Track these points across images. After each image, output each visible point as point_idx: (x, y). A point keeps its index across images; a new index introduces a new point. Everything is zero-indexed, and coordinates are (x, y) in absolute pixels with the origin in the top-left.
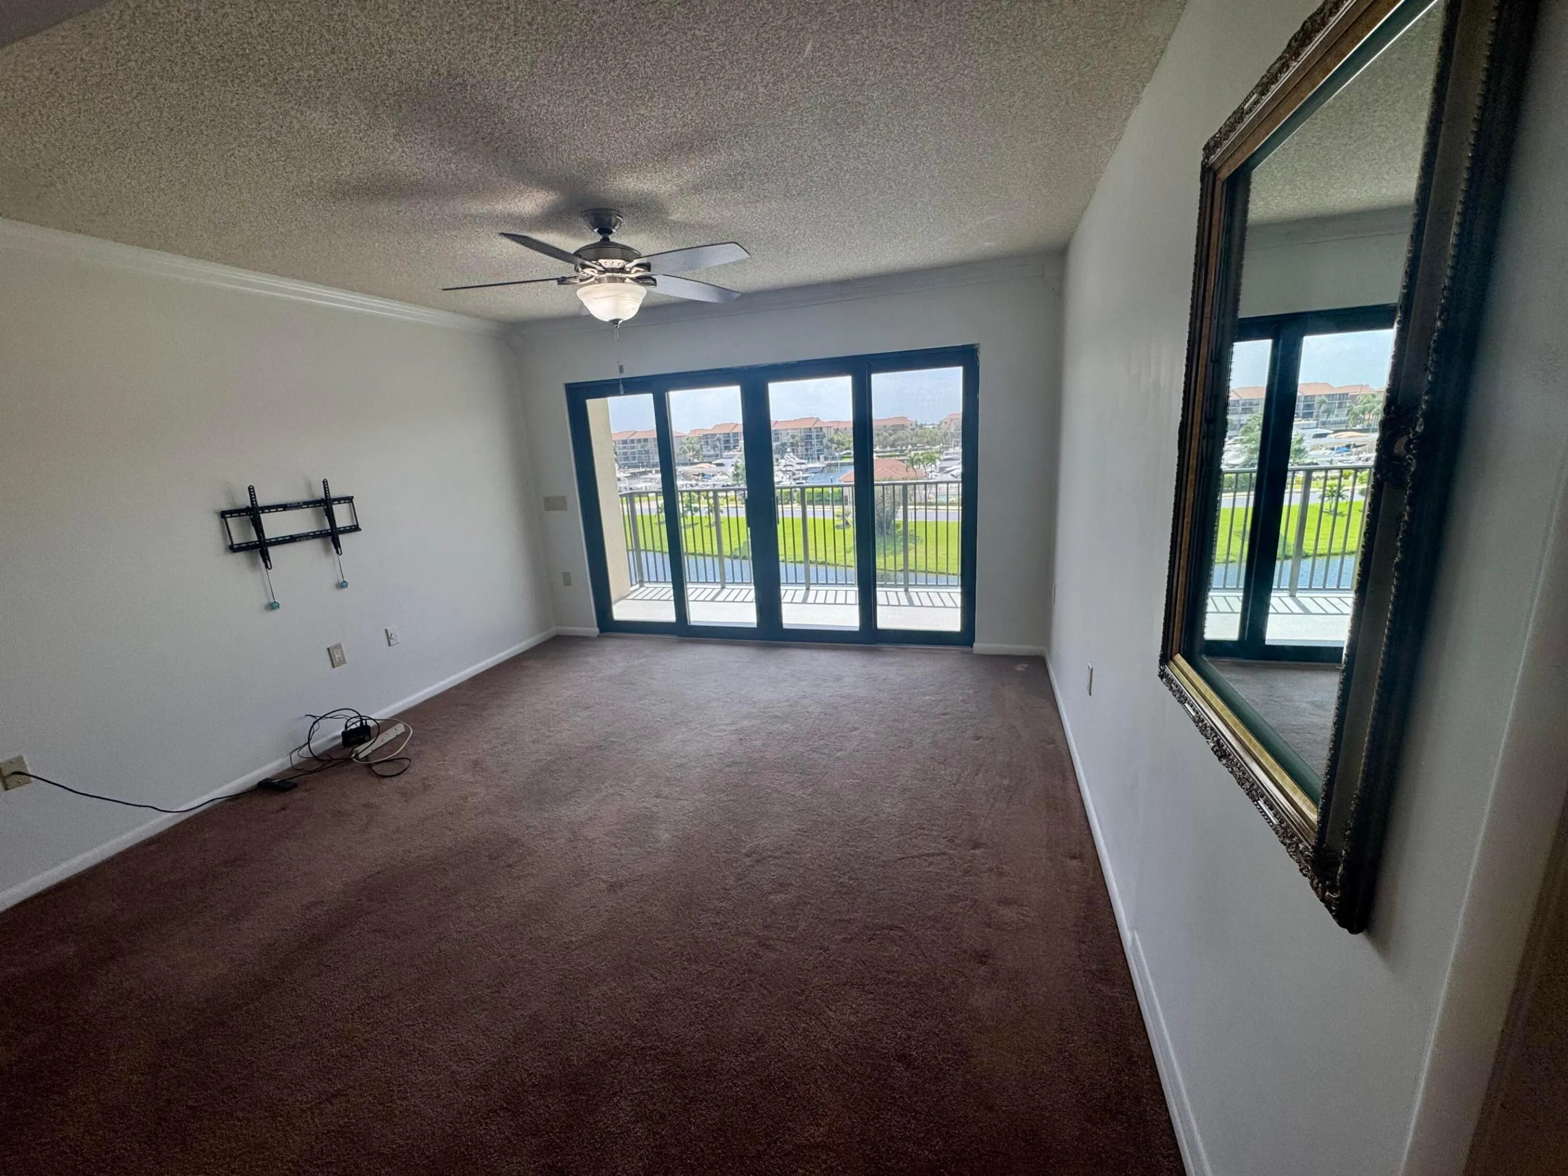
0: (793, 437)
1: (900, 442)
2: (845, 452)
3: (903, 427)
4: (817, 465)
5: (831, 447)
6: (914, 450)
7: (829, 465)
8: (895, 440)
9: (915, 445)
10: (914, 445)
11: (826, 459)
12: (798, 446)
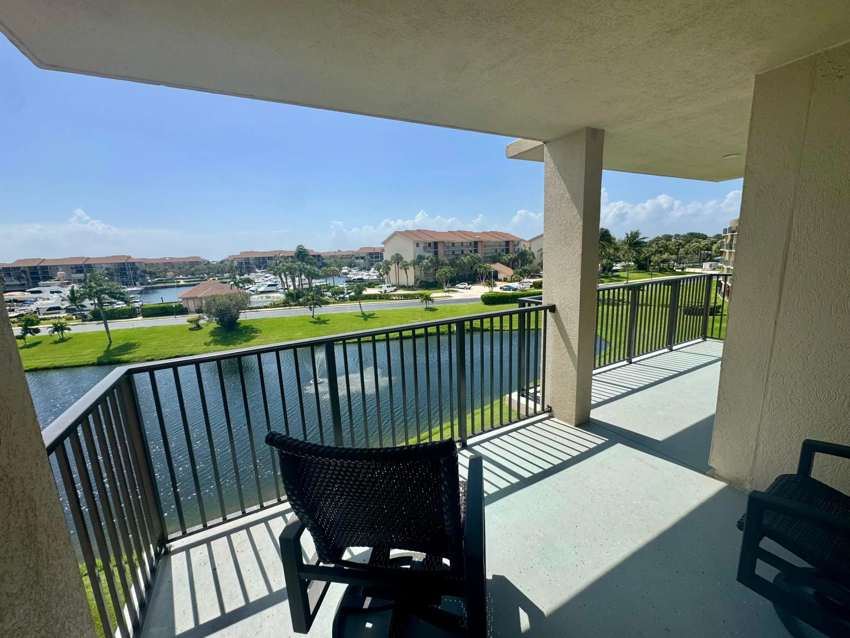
0: (107, 269)
1: (198, 272)
2: (156, 279)
3: (198, 263)
4: (135, 289)
5: (144, 276)
6: (211, 277)
7: (144, 288)
8: (196, 271)
9: (209, 273)
10: (208, 274)
11: (142, 284)
12: (113, 276)
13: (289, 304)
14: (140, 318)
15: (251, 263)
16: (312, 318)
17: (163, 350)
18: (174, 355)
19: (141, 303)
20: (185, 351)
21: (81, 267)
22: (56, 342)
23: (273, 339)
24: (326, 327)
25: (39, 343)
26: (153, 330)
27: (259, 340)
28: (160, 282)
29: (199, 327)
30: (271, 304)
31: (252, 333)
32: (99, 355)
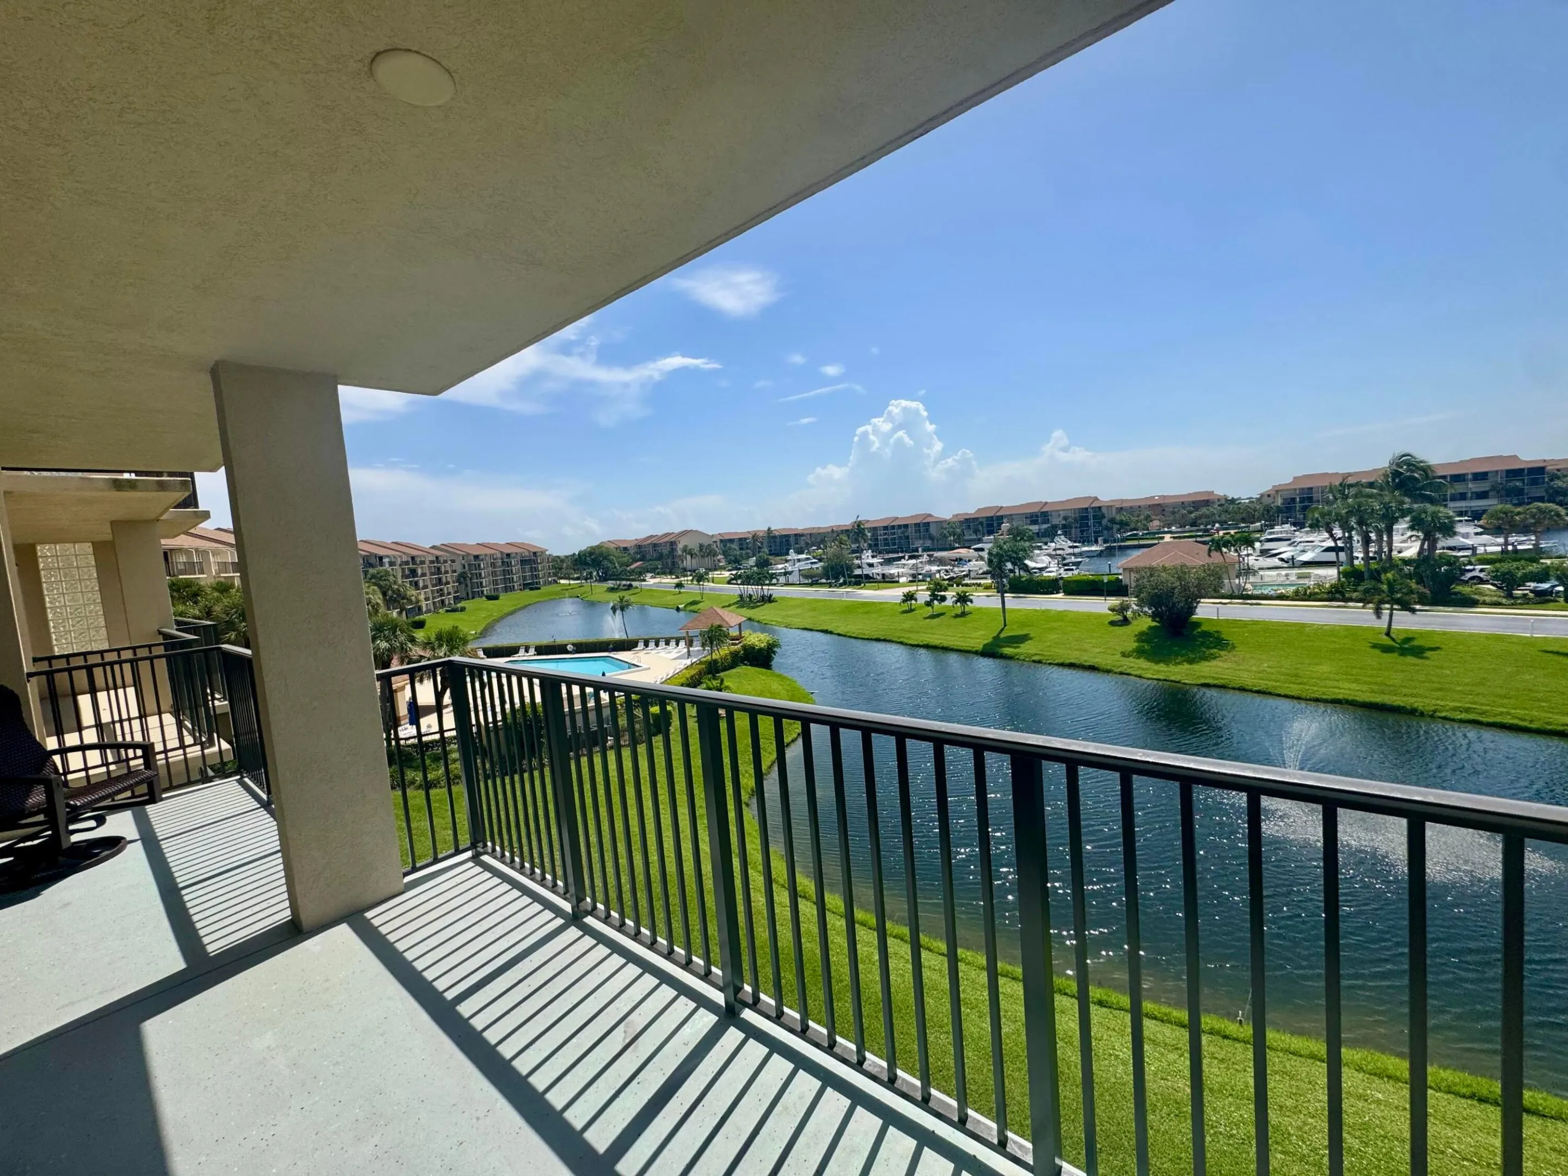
0: (1065, 518)
1: (1203, 520)
2: (1128, 534)
3: (1207, 503)
4: (1094, 548)
5: (1112, 528)
6: (1223, 529)
7: (1107, 548)
8: (1196, 518)
9: (1226, 522)
10: (1221, 523)
11: (1105, 541)
12: (1071, 528)
13: (1343, 594)
14: (1061, 595)
15: (1314, 499)
16: (1385, 637)
17: (1057, 650)
18: (1068, 661)
19: (1076, 572)
20: (1085, 658)
21: (1037, 516)
22: (957, 616)
23: (1254, 668)
24: (1414, 665)
25: (943, 614)
26: (1061, 616)
27: (1220, 664)
28: (1134, 537)
29: (1125, 622)
30: (1297, 592)
31: (1214, 648)
32: (986, 642)
